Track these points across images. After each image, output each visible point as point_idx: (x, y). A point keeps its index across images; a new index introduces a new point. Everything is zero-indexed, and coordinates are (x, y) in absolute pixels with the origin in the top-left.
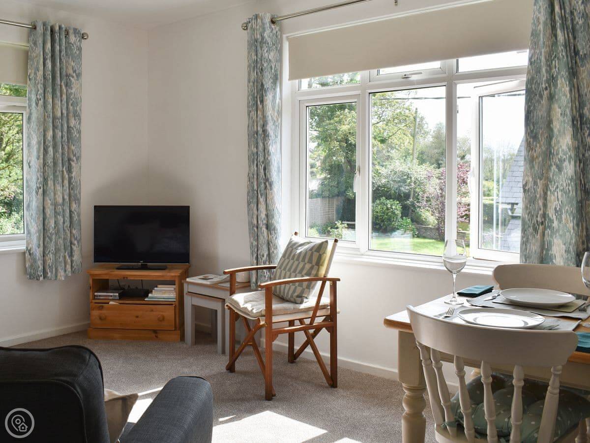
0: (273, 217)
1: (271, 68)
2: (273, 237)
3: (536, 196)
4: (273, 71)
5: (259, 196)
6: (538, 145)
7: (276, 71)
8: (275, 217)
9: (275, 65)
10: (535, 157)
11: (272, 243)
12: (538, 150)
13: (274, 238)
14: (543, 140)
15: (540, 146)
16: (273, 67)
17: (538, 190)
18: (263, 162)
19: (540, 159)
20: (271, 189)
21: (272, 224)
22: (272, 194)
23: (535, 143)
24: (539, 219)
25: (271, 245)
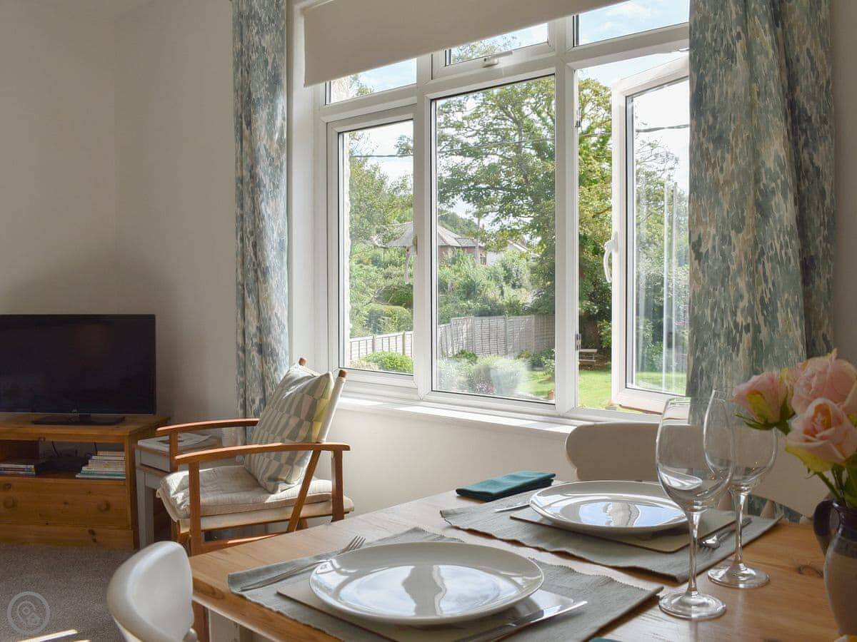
0: (270, 332)
1: (266, 62)
2: (269, 368)
3: (728, 268)
4: (269, 68)
5: (246, 295)
6: (728, 156)
7: (274, 68)
8: (273, 332)
9: (274, 58)
10: (722, 182)
11: (268, 377)
12: (729, 166)
13: (272, 370)
14: (740, 145)
15: (734, 159)
16: (270, 61)
17: (733, 254)
18: (252, 234)
19: (736, 185)
20: (265, 281)
21: (268, 345)
22: (266, 290)
23: (719, 153)
24: (740, 319)
25: (267, 382)
